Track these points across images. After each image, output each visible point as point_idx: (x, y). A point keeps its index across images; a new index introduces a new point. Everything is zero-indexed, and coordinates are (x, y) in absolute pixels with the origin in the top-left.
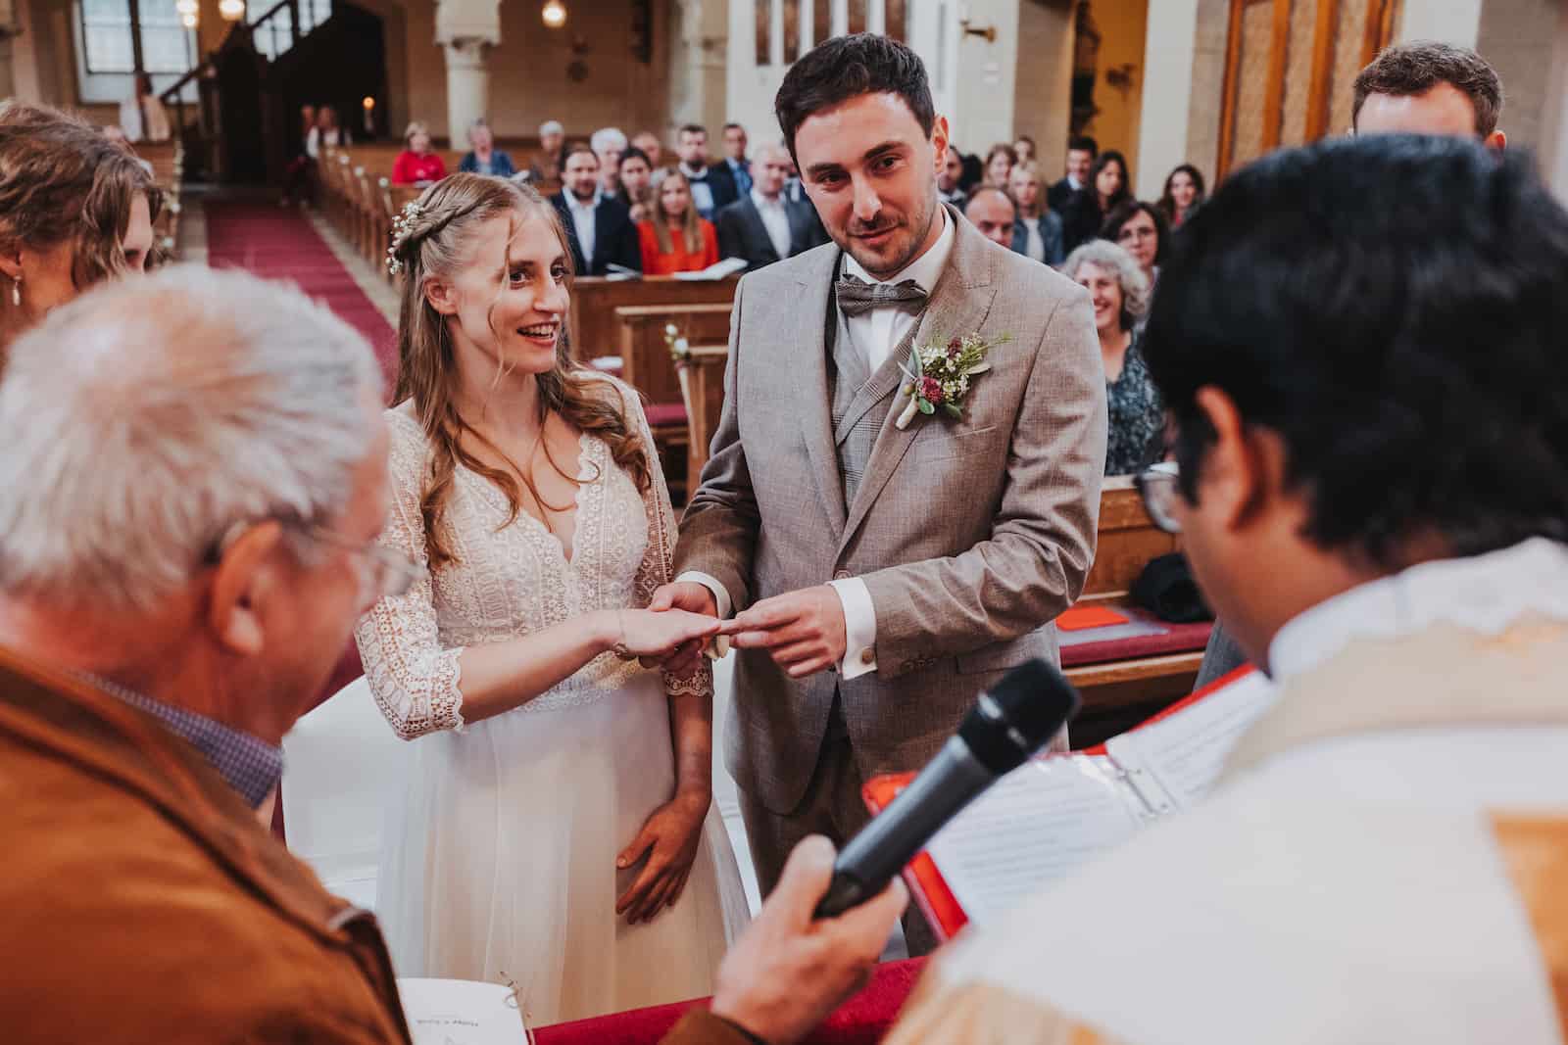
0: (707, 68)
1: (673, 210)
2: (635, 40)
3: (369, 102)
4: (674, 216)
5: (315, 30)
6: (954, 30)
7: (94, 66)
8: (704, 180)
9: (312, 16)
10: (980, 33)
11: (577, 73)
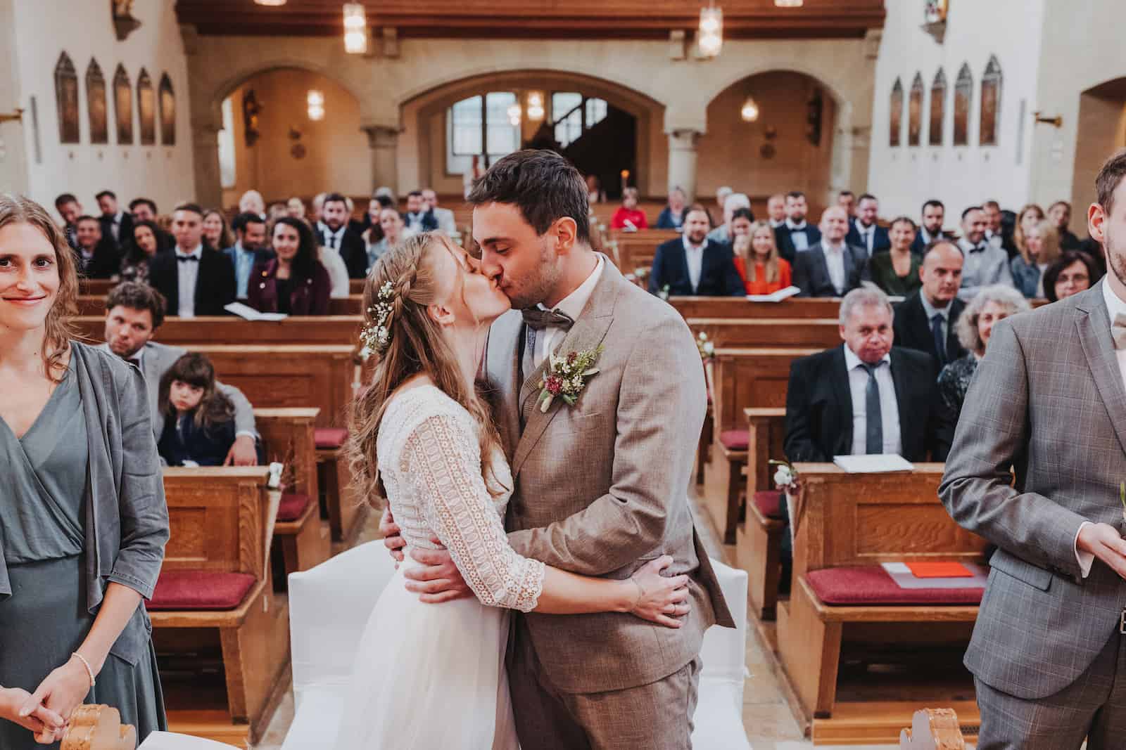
0: (855, 149)
1: (760, 250)
2: (809, 129)
3: (625, 174)
4: (761, 255)
5: (596, 126)
6: (1030, 119)
7: (457, 151)
8: (803, 230)
9: (594, 116)
10: (1051, 121)
11: (767, 152)
